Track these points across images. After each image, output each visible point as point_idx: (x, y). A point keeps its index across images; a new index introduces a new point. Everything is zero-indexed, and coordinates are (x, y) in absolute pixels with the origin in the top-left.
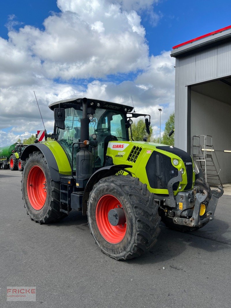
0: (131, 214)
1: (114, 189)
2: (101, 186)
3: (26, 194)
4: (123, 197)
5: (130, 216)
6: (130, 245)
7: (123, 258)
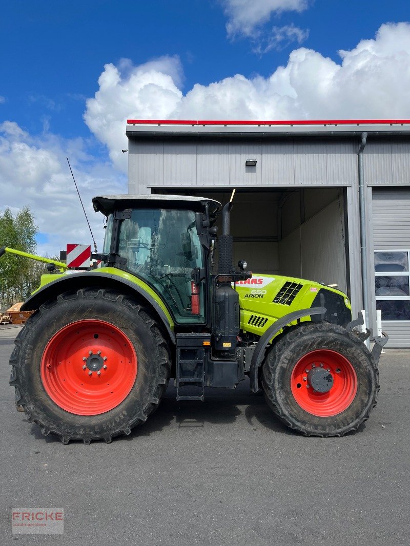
0: (368, 367)
1: (336, 340)
2: (308, 340)
3: (41, 388)
4: (353, 349)
5: (367, 371)
6: (367, 408)
7: (353, 429)
